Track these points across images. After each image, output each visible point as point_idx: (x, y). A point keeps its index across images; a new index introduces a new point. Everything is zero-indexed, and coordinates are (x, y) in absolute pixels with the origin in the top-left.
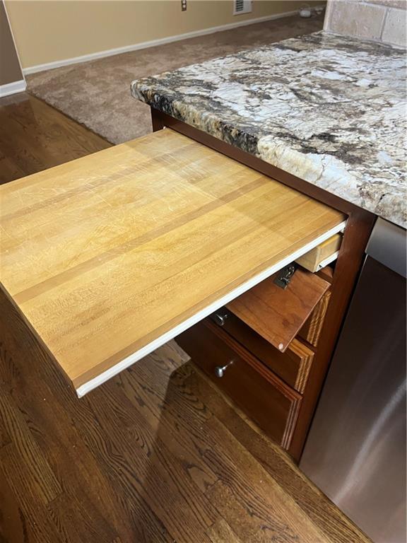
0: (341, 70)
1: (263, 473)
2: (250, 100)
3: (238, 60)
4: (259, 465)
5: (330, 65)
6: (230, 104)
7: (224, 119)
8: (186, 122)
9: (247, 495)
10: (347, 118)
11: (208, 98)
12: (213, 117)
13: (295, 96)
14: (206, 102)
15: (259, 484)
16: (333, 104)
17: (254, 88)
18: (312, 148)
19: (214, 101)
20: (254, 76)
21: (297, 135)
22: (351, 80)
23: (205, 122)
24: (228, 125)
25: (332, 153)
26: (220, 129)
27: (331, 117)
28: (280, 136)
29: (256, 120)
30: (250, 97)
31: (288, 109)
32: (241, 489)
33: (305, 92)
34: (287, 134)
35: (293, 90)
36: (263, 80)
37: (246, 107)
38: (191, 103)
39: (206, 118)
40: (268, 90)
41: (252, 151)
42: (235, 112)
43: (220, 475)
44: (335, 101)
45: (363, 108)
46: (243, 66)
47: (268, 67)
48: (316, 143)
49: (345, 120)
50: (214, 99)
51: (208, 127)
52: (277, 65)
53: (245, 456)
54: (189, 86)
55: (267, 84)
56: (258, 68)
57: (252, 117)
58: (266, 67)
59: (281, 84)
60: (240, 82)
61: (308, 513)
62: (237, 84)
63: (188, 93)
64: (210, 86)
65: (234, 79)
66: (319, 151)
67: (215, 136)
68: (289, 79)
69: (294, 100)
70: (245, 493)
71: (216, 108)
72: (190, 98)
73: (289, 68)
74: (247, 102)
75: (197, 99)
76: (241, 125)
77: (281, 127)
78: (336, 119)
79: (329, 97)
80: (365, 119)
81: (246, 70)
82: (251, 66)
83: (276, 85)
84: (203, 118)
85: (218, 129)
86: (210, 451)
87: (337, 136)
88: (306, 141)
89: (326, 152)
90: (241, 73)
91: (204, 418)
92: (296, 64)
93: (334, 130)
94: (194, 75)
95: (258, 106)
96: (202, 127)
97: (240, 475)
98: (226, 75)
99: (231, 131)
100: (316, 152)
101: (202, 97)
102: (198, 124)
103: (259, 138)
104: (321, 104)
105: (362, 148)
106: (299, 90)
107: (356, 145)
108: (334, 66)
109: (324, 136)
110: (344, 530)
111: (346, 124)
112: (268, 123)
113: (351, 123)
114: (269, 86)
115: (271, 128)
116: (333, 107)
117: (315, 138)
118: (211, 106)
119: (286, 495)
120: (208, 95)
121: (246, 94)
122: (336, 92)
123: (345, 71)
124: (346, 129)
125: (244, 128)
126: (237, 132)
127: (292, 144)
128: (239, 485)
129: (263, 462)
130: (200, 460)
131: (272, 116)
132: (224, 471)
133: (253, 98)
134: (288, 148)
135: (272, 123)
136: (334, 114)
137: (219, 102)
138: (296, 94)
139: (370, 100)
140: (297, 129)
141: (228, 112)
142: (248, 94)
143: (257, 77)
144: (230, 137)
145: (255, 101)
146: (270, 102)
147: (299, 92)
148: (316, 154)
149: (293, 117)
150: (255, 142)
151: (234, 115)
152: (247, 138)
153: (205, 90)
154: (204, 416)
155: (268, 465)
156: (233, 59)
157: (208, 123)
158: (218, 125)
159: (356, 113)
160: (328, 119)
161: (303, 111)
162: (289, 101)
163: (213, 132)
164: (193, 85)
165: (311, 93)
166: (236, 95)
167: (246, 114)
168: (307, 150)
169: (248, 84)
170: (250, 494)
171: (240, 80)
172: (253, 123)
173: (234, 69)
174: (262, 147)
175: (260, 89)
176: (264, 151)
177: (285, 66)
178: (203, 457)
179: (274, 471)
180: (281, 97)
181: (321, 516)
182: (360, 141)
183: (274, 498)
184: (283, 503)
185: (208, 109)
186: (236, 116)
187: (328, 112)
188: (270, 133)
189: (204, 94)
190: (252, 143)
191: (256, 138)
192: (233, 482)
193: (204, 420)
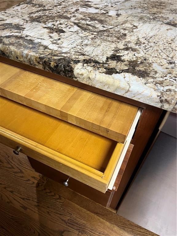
0: (95, 6)
1: (98, 219)
2: (51, 35)
3: (29, 5)
4: (96, 216)
5: (87, 3)
6: (39, 41)
7: (41, 54)
8: (10, 58)
9: (95, 234)
10: (119, 41)
11: (21, 37)
12: (32, 54)
13: (79, 28)
14: (21, 41)
15: (99, 226)
16: (104, 31)
17: (50, 25)
18: (112, 69)
19: (27, 40)
20: (44, 15)
21: (97, 59)
22: (105, 12)
23: (26, 58)
24: (47, 60)
25: (127, 71)
26: (41, 63)
27: (109, 41)
28: (87, 63)
29: (64, 51)
30: (51, 33)
31: (80, 38)
32: (91, 232)
33: (83, 24)
34: (90, 59)
35: (75, 23)
36: (52, 18)
37: (52, 41)
38: (11, 44)
39: (27, 55)
40: (59, 26)
41: (70, 77)
42: (46, 47)
43: (79, 230)
44: (105, 29)
45: (123, 31)
46: (34, 9)
47: (51, 8)
48: (113, 64)
49: (119, 42)
50: (26, 38)
51: (30, 62)
52: (56, 6)
53: (88, 214)
54: (3, 30)
55: (57, 21)
56: (45, 10)
57: (60, 49)
58: (49, 8)
59: (66, 20)
60: (38, 22)
61: (124, 229)
62: (37, 23)
63: (5, 35)
64: (18, 27)
65: (33, 20)
66: (118, 71)
67: (37, 67)
68: (69, 16)
69: (80, 31)
70: (94, 233)
71: (31, 46)
72: (8, 39)
73: (64, 8)
74: (51, 37)
75: (13, 40)
76: (56, 58)
77: (84, 55)
78: (113, 42)
79: (100, 27)
80: (129, 40)
81: (38, 12)
82: (40, 9)
83: (62, 21)
84: (24, 55)
85: (39, 63)
86: (70, 219)
87: (122, 56)
88: (105, 64)
89: (123, 71)
90: (36, 15)
91: (61, 202)
92: (67, 5)
93: (116, 51)
94: (3, 20)
95: (59, 39)
96: (25, 61)
97: (88, 225)
98: (26, 17)
99: (50, 64)
100: (117, 73)
101: (17, 37)
102: (22, 60)
103: (73, 66)
104: (98, 32)
105: (142, 63)
106: (79, 23)
107: (136, 61)
108: (90, 3)
109: (114, 58)
110: (142, 230)
111: (121, 46)
112: (73, 53)
113: (123, 44)
114: (58, 22)
115: (77, 57)
116: (106, 34)
117: (109, 60)
118: (26, 44)
119: (112, 225)
120: (20, 35)
121: (46, 30)
122: (101, 22)
123: (97, 6)
124: (124, 49)
125: (59, 59)
126: (55, 64)
127: (98, 68)
128: (89, 231)
129: (97, 213)
130: (66, 227)
131: (73, 46)
132: (80, 227)
133: (52, 33)
134: (97, 72)
135: (76, 52)
136: (109, 39)
137: (30, 40)
138: (79, 26)
139: (123, 25)
140: (94, 54)
141: (41, 48)
142: (48, 30)
143: (48, 16)
144: (50, 68)
145: (55, 35)
146: (66, 35)
147: (80, 25)
148: (118, 74)
149: (87, 45)
150: (71, 71)
151: (47, 50)
152: (64, 67)
153: (16, 31)
154: (61, 201)
155: (99, 214)
156: (26, 5)
157: (29, 59)
158: (38, 60)
159: (122, 36)
160: (108, 43)
161: (90, 39)
162: (77, 32)
163: (35, 65)
164: (6, 28)
165: (87, 24)
166: (40, 32)
167: (54, 47)
168: (110, 71)
169: (45, 22)
170: (96, 233)
171: (38, 20)
172: (63, 55)
173: (30, 12)
174: (78, 74)
175: (54, 25)
176: (80, 76)
177: (61, 7)
178: (68, 224)
179: (103, 215)
180: (70, 30)
181: (130, 228)
182: (137, 57)
183: (107, 229)
184: (112, 230)
185: (25, 47)
186: (49, 50)
187: (105, 37)
188: (79, 61)
189: (17, 34)
190: (69, 71)
191: (71, 68)
192: (87, 230)
193: (62, 204)
